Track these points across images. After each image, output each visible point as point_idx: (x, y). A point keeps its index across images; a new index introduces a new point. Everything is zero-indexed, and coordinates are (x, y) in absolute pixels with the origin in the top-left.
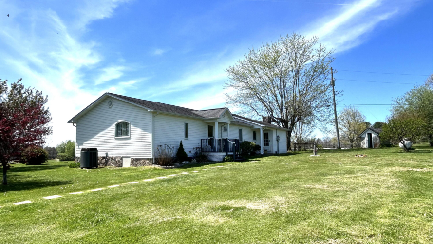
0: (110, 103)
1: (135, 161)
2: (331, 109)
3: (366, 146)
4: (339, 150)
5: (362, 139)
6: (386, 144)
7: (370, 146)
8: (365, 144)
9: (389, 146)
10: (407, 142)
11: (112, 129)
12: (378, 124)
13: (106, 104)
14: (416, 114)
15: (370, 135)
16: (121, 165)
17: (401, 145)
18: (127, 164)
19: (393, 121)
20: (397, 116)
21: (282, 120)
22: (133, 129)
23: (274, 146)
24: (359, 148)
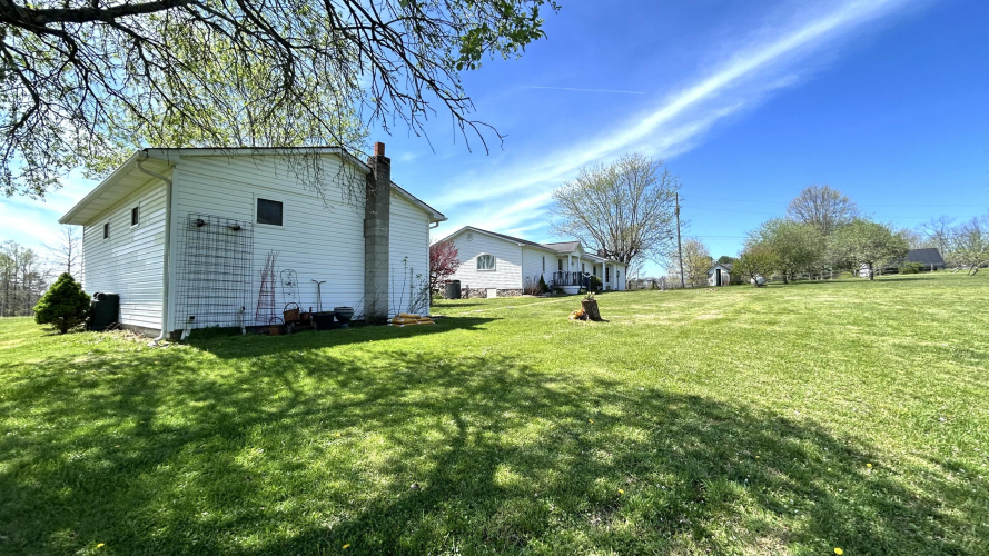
0: (470, 236)
1: (502, 292)
2: (675, 241)
3: (714, 283)
4: (683, 287)
5: (710, 276)
6: (737, 281)
7: (719, 284)
8: (713, 281)
9: (739, 283)
10: (759, 278)
11: (474, 261)
12: (725, 260)
13: (465, 236)
14: (770, 249)
15: (719, 271)
16: (485, 296)
17: (752, 281)
18: (492, 294)
19: (745, 256)
20: (749, 251)
21: (616, 254)
22: (499, 262)
23: (614, 283)
24: (705, 285)
